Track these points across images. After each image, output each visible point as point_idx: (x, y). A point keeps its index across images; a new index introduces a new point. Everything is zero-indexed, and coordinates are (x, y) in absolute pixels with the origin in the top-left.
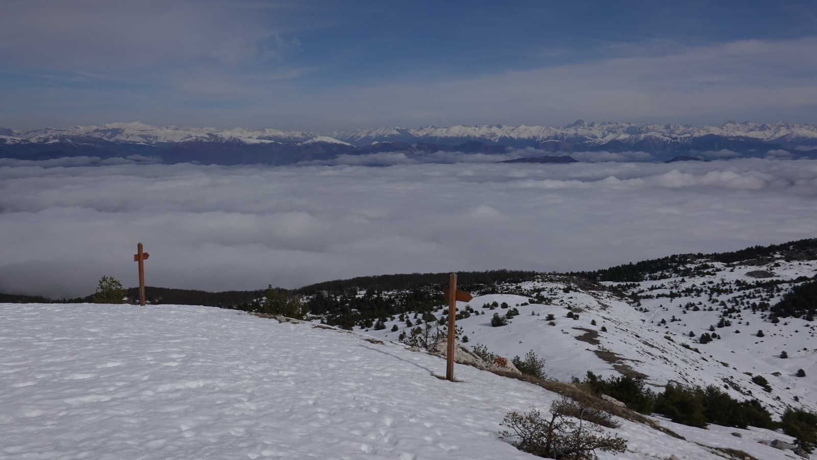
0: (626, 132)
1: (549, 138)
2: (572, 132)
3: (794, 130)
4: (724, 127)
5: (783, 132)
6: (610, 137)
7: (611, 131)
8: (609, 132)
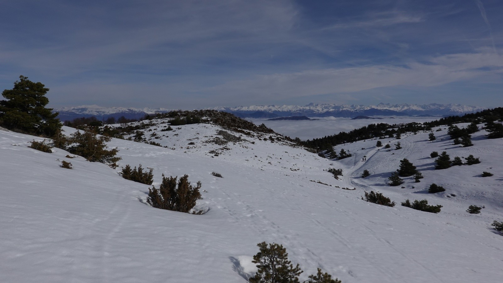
0: (332, 108)
1: (297, 111)
2: (308, 108)
3: (411, 107)
4: (378, 106)
5: (406, 108)
6: (325, 110)
7: (326, 108)
8: (325, 108)
